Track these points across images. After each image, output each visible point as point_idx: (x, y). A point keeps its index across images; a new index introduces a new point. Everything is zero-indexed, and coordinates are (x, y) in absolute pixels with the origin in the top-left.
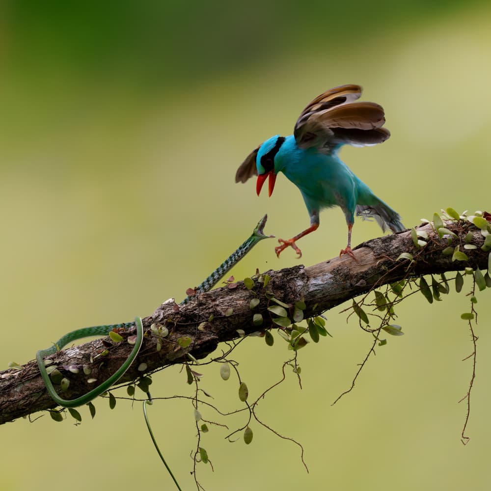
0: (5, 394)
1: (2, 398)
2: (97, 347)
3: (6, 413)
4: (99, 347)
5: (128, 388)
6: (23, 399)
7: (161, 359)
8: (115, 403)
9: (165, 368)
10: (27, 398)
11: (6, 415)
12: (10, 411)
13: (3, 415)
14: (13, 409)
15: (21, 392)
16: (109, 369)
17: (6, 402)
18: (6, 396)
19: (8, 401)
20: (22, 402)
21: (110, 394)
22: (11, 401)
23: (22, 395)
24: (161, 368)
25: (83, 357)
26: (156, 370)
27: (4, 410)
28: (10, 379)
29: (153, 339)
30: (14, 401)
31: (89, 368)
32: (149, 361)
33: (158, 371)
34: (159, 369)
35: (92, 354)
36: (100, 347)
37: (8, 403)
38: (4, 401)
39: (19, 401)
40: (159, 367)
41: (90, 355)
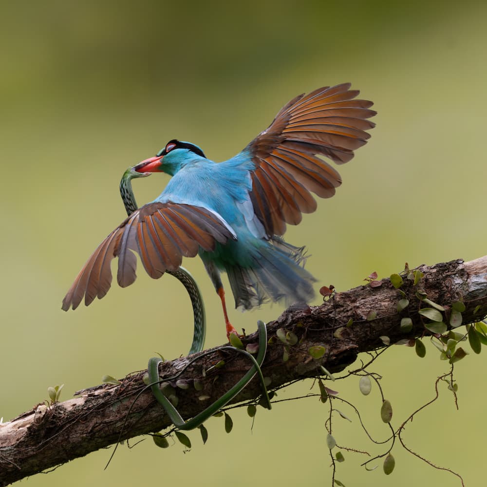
0: (99, 415)
1: (95, 419)
2: (211, 357)
3: (100, 437)
4: (213, 358)
5: (248, 408)
6: (121, 420)
7: (289, 372)
8: (232, 426)
9: (293, 383)
10: (125, 420)
11: (100, 440)
12: (104, 435)
13: (96, 439)
14: (108, 433)
15: (118, 412)
16: (225, 384)
17: (100, 424)
18: (99, 416)
19: (102, 423)
20: (119, 424)
21: (227, 416)
22: (106, 423)
23: (119, 415)
24: (289, 383)
25: (194, 370)
26: (282, 386)
27: (97, 434)
28: (105, 396)
29: (278, 347)
30: (110, 422)
31: (201, 382)
32: (274, 375)
33: (284, 386)
34: (285, 384)
35: (205, 366)
36: (215, 357)
37: (101, 425)
38: (97, 423)
39: (115, 423)
40: (286, 382)
41: (202, 367)
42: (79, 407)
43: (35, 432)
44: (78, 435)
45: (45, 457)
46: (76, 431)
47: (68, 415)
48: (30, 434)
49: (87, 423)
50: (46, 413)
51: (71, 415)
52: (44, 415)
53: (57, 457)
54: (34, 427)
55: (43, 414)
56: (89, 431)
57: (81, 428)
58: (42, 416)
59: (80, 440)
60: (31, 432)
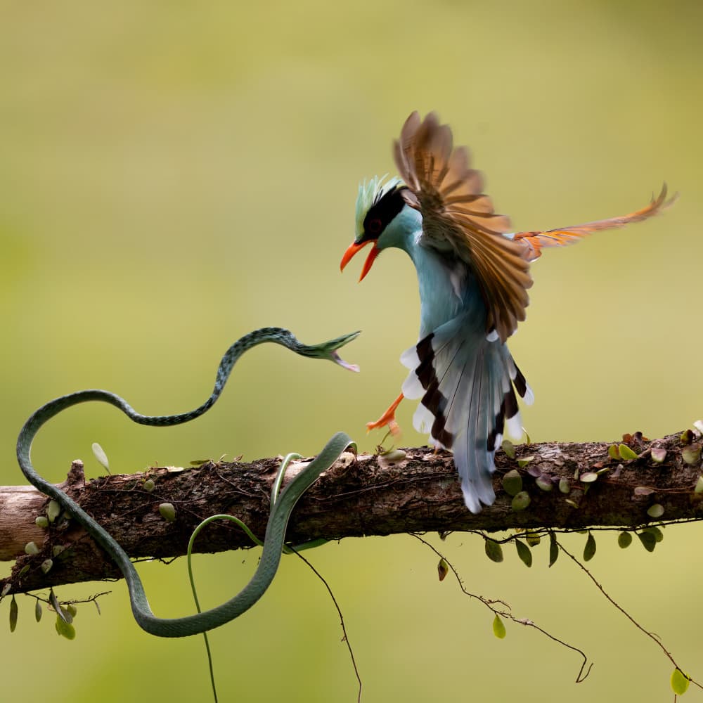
42: (397, 469)
43: (328, 485)
44: (386, 506)
45: (333, 523)
46: (384, 500)
47: (379, 476)
48: (322, 486)
49: (402, 494)
50: (351, 464)
51: (383, 477)
52: (348, 467)
53: (349, 527)
54: (330, 479)
55: (347, 464)
56: (402, 505)
57: (392, 499)
58: (345, 467)
59: (387, 513)
60: (324, 484)
